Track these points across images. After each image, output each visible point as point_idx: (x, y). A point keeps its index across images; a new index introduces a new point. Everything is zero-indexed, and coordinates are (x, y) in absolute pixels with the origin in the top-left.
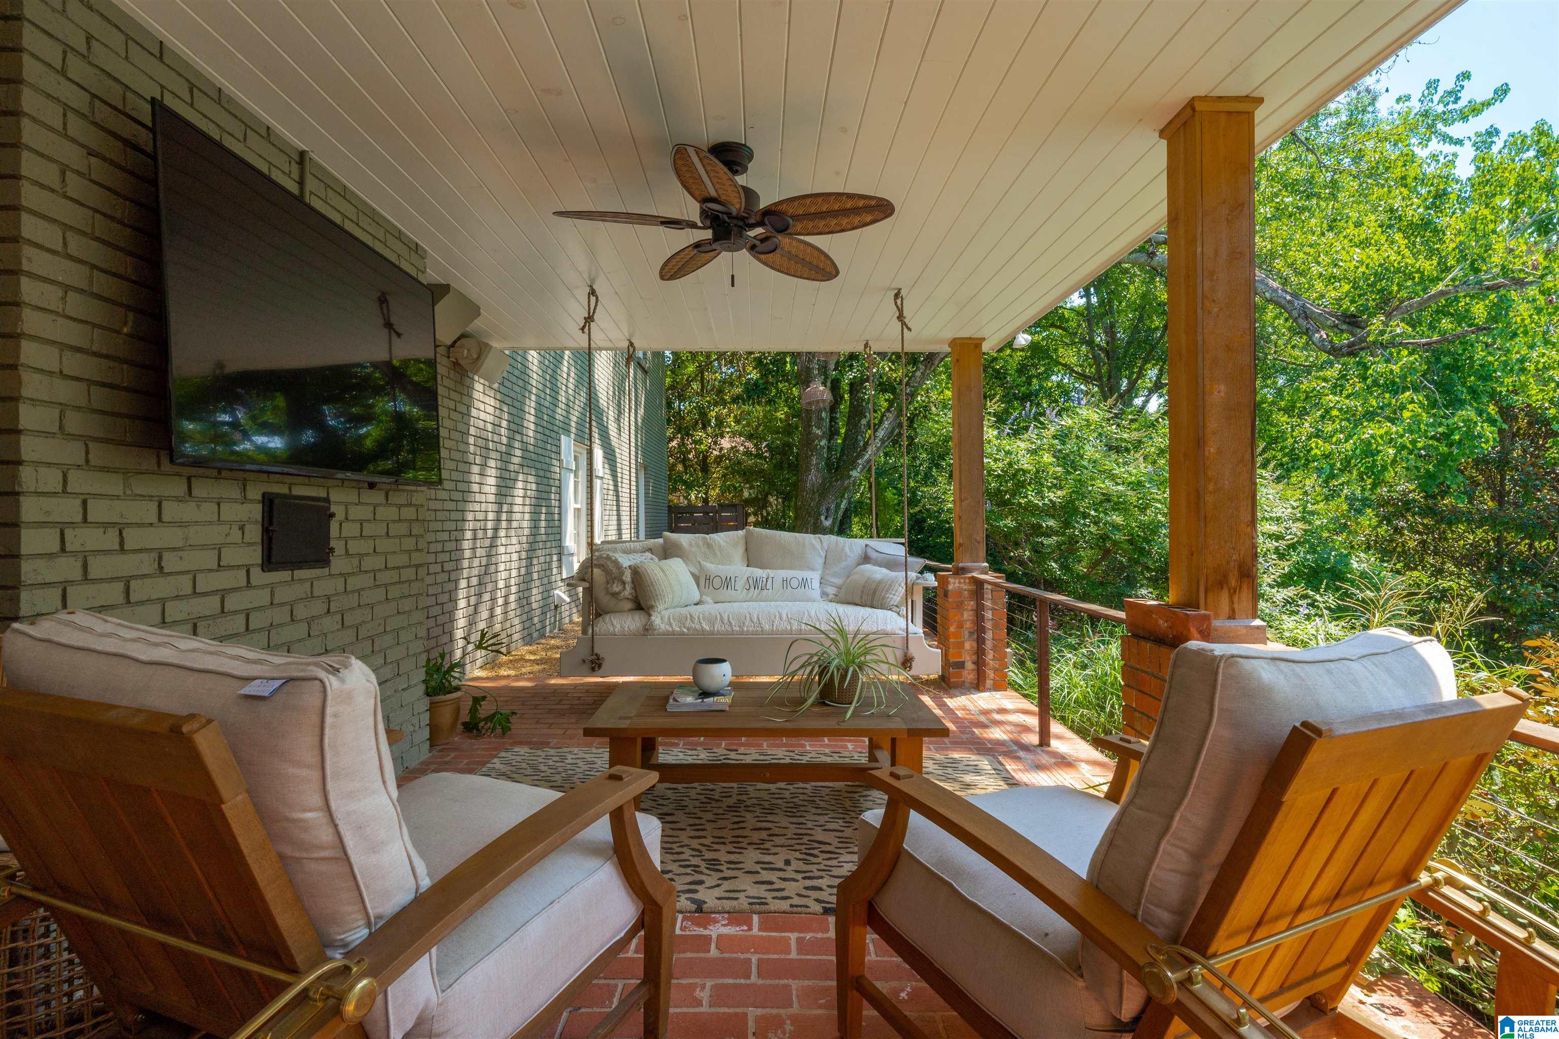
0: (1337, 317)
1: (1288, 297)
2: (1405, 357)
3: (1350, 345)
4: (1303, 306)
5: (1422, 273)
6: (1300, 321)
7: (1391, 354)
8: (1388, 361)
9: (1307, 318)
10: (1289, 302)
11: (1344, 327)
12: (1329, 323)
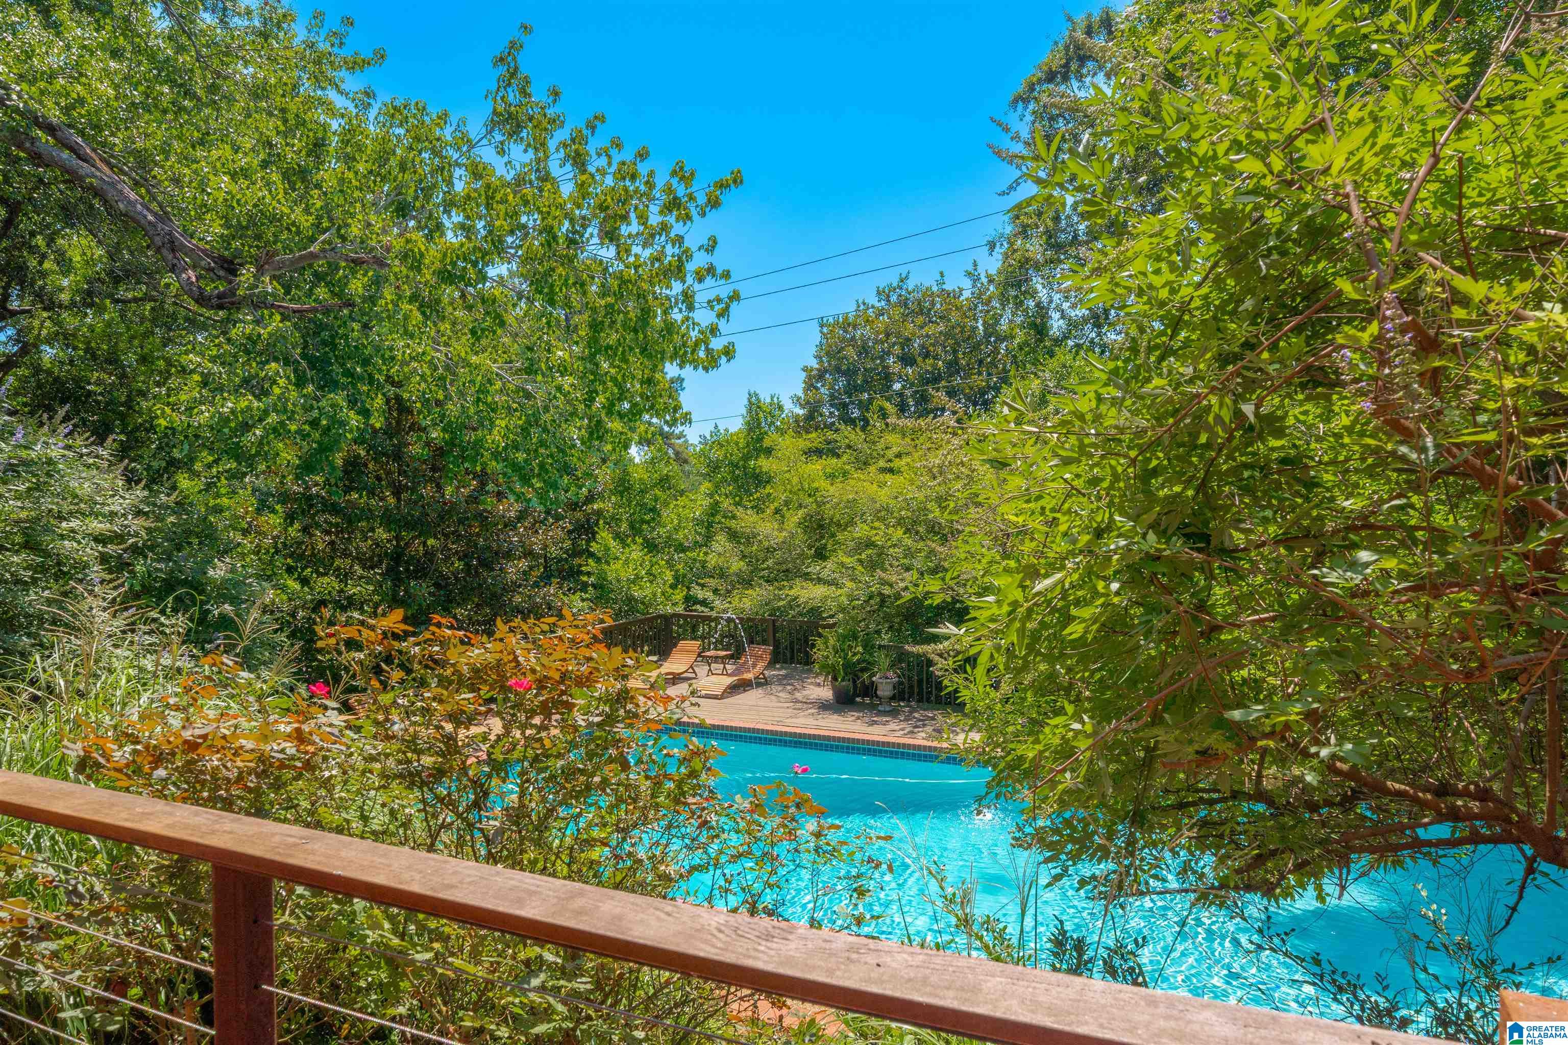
0: (213, 258)
1: (150, 217)
2: (275, 323)
3: (220, 296)
4: (170, 234)
5: (298, 228)
6: (165, 252)
7: (262, 316)
8: (258, 322)
9: (173, 250)
10: (150, 223)
11: (222, 273)
12: (203, 263)
